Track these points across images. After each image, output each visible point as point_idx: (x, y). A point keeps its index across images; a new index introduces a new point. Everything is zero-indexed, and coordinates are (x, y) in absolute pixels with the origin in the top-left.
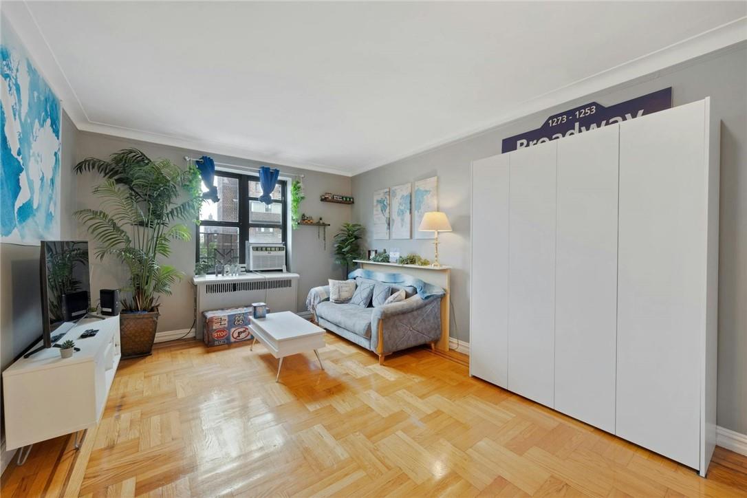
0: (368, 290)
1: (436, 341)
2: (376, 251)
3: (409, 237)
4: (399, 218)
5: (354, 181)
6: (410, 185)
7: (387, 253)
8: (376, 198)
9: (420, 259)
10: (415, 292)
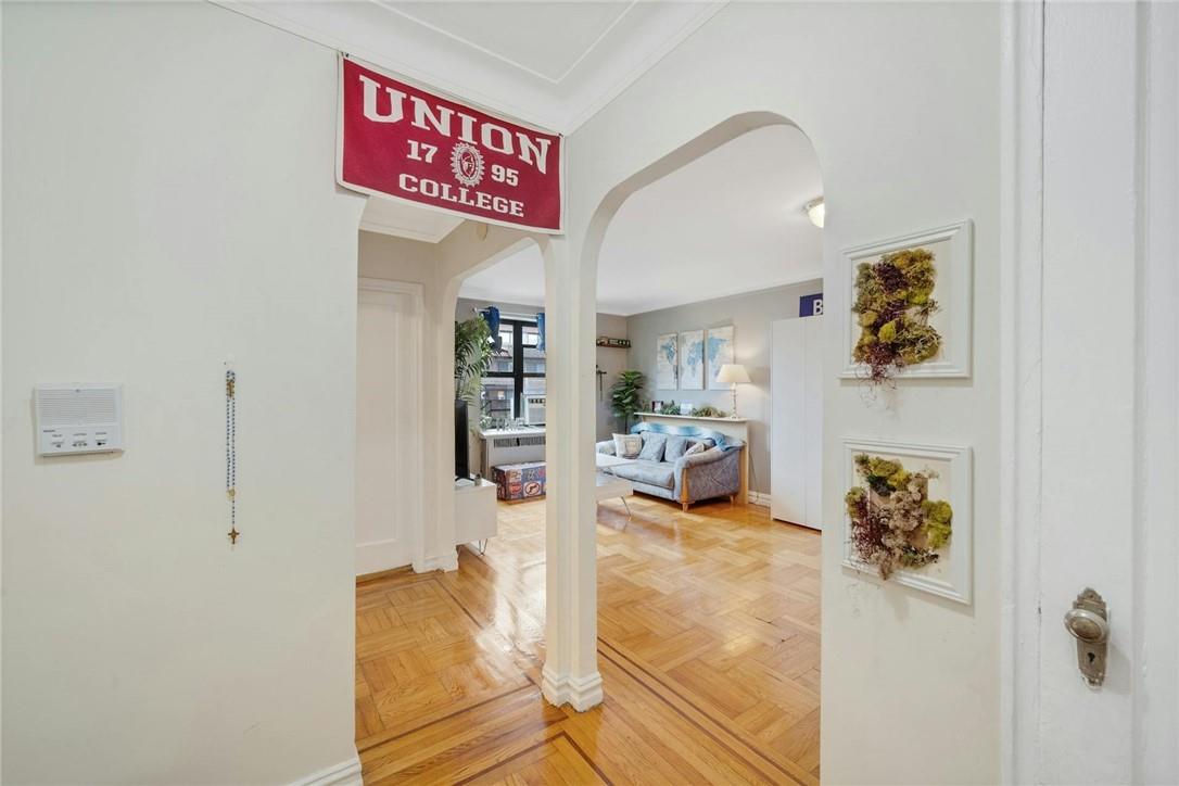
0: (660, 444)
1: (735, 494)
2: (662, 403)
3: (701, 388)
4: (690, 368)
5: (630, 320)
6: (702, 332)
7: (676, 405)
8: (661, 343)
9: (715, 411)
10: (714, 444)
